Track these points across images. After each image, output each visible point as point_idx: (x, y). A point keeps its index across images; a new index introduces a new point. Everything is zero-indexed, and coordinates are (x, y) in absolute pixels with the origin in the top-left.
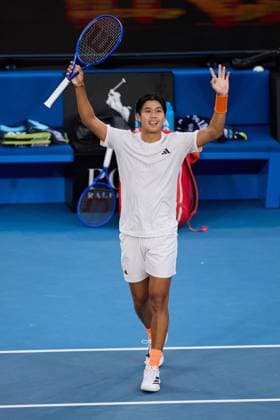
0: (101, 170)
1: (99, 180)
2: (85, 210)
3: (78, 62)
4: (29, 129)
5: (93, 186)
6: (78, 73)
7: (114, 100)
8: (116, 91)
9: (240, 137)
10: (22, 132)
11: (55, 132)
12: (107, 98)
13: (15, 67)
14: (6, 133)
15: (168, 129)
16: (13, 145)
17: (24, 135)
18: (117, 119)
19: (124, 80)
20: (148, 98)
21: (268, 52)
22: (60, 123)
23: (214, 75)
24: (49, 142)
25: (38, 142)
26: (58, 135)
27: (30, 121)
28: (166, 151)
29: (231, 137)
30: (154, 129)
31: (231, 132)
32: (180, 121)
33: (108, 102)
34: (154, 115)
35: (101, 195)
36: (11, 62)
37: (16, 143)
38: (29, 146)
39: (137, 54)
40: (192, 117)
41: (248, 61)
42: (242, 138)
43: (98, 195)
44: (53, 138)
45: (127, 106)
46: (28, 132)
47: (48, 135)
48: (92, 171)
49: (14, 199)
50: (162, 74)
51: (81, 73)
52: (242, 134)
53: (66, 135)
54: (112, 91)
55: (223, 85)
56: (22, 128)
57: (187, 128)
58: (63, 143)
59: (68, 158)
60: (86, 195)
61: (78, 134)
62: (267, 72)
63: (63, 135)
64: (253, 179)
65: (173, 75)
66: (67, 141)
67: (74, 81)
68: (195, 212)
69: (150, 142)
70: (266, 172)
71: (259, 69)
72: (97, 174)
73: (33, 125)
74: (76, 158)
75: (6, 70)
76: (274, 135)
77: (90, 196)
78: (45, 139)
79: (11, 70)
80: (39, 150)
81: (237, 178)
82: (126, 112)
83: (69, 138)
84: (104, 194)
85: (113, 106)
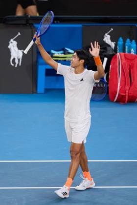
4: (65, 52)
7: (107, 39)
8: (108, 34)
10: (62, 54)
13: (59, 22)
14: (54, 54)
16: (57, 60)
17: (63, 55)
18: (108, 48)
19: (112, 29)
27: (66, 48)
28: (82, 80)
33: (104, 40)
36: (57, 19)
37: (59, 59)
38: (65, 60)
39: (119, 17)
43: (98, 85)
45: (113, 42)
46: (65, 54)
50: (131, 27)
54: (106, 34)
56: (62, 52)
65: (136, 27)
73: (67, 50)
75: (55, 23)
79: (57, 23)
82: (113, 45)
84: (101, 85)
85: (107, 42)
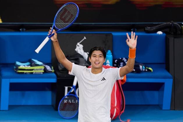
0: (72, 87)
1: (71, 93)
2: (63, 109)
3: (54, 28)
4: (32, 64)
5: (67, 96)
6: (54, 34)
7: (80, 49)
8: (80, 44)
9: (149, 70)
10: (28, 65)
11: (46, 66)
12: (75, 47)
13: (25, 30)
14: (20, 66)
15: (109, 65)
16: (23, 73)
17: (29, 67)
18: (81, 59)
19: (85, 38)
20: (95, 49)
21: (165, 23)
22: (49, 61)
23: (128, 37)
24: (43, 71)
25: (37, 71)
26: (48, 68)
27: (33, 60)
28: (104, 79)
29: (144, 70)
30: (97, 66)
31: (144, 67)
32: (116, 61)
33: (76, 50)
34: (97, 59)
35: (71, 101)
36: (22, 26)
37: (25, 72)
38: (32, 73)
39: (93, 24)
40: (122, 59)
41: (154, 28)
42: (150, 71)
43: (70, 101)
44: (45, 70)
45: (86, 52)
46: (31, 65)
47: (43, 68)
48: (66, 88)
49: (23, 102)
50: (107, 35)
51: (56, 34)
52: (150, 69)
53: (52, 68)
54: (78, 44)
55: (133, 43)
56: (28, 63)
57: (120, 65)
58: (51, 72)
59: (54, 80)
60: (63, 101)
61: (59, 67)
62: (165, 34)
63: (51, 68)
64: (156, 93)
65: (112, 36)
66: (53, 71)
67: (52, 39)
68: (123, 111)
69: (96, 74)
70: (163, 90)
71: (160, 33)
72: (69, 89)
73: (34, 62)
74: (58, 80)
75: (20, 31)
76: (168, 69)
77: (65, 101)
78: (41, 69)
79: (23, 31)
80: (38, 75)
81: (147, 93)
82: (86, 55)
83: (54, 69)
84: (73, 101)
85: (79, 52)
